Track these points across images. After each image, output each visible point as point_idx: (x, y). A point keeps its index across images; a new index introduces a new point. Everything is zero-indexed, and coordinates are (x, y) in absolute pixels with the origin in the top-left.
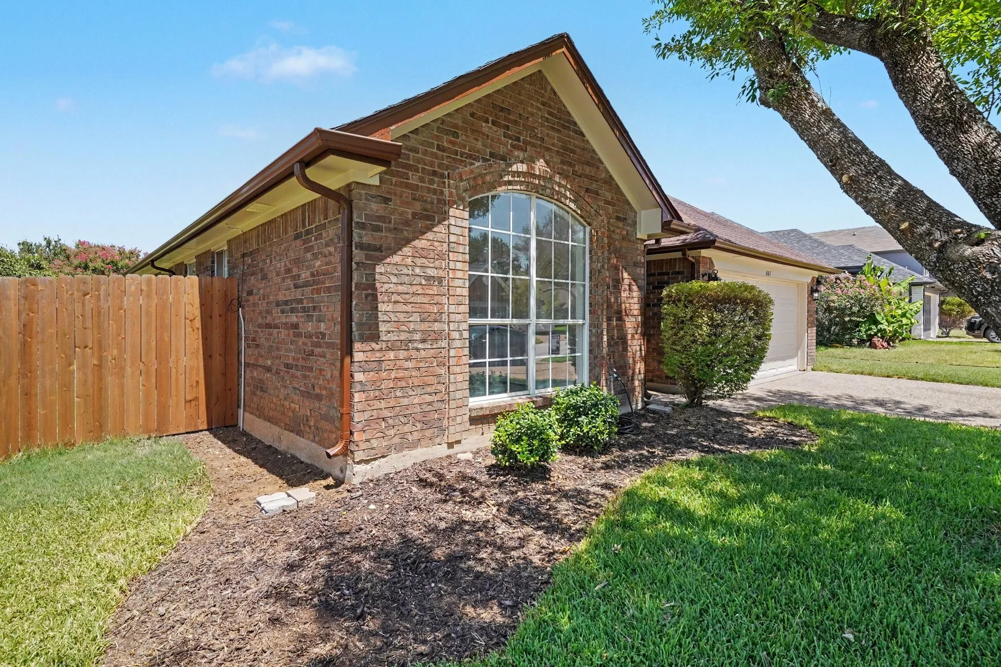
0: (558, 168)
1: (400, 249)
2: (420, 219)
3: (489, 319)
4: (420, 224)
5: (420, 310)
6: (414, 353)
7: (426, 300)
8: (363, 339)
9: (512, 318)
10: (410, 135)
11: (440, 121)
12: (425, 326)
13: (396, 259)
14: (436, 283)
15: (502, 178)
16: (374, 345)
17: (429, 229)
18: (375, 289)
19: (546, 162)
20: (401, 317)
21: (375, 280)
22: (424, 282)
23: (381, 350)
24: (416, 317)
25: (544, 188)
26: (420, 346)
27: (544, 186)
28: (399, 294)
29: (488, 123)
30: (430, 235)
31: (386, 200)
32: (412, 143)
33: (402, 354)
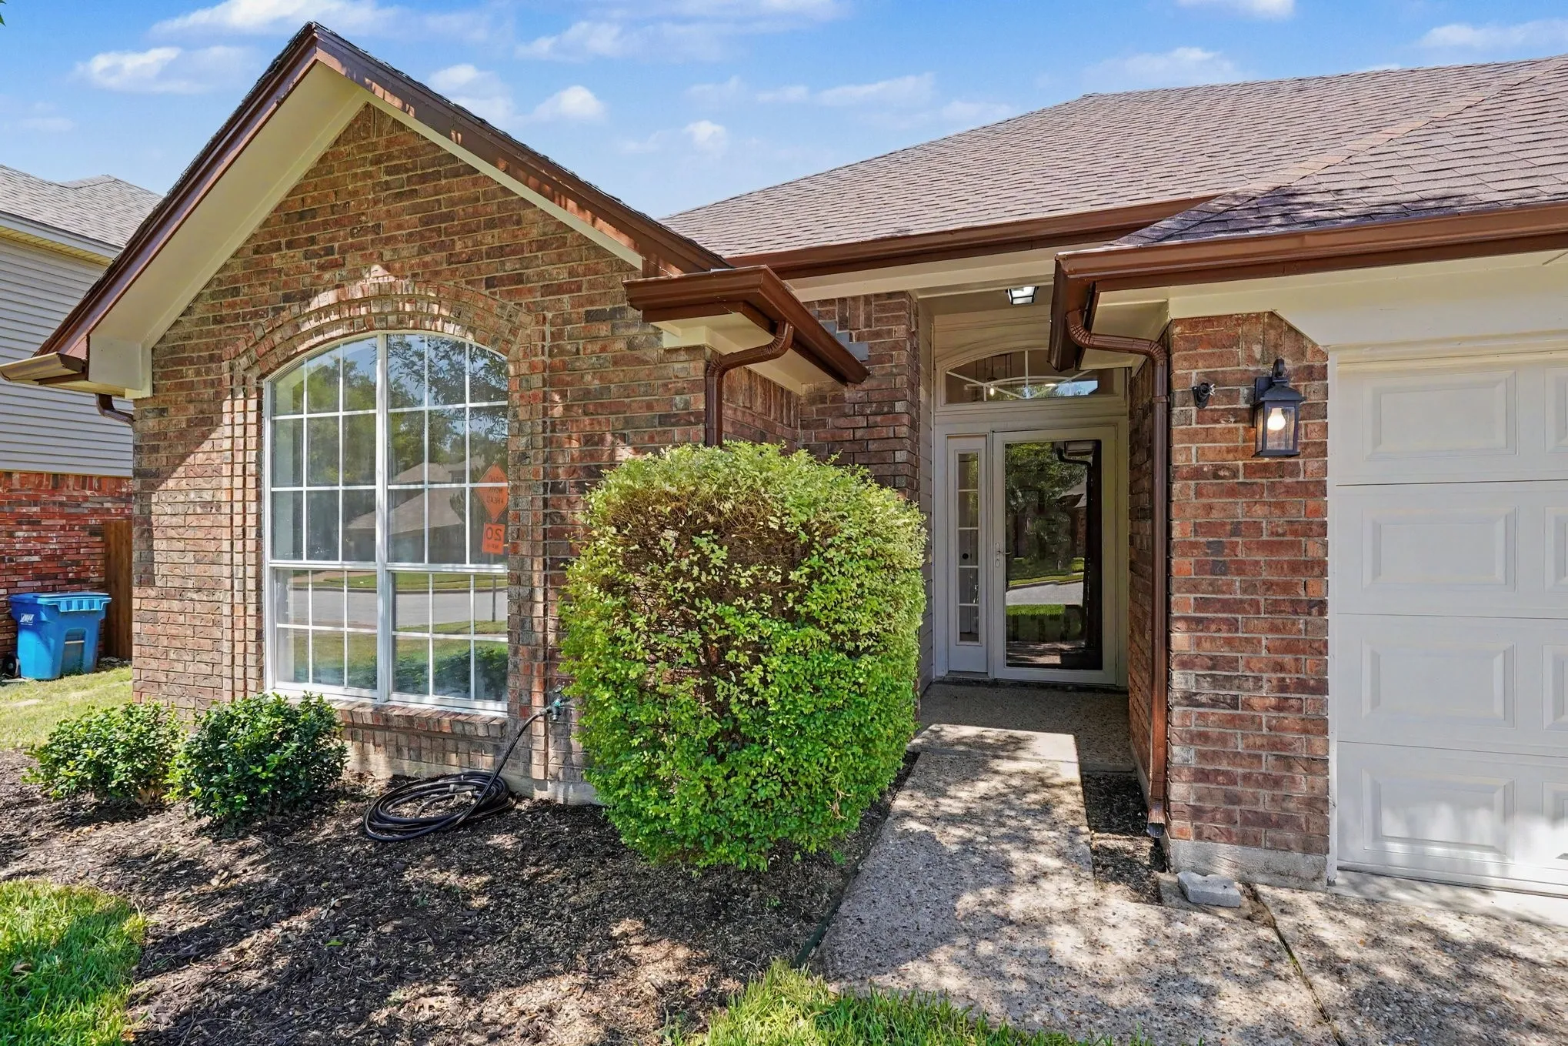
0: (411, 267)
1: (174, 471)
2: (196, 425)
3: (305, 560)
4: (197, 432)
5: (196, 549)
6: (189, 606)
7: (200, 534)
8: (140, 584)
9: (343, 559)
10: (182, 319)
11: (216, 283)
12: (199, 570)
13: (171, 483)
14: (214, 511)
15: (299, 329)
16: (150, 591)
17: (205, 437)
18: (151, 524)
19: (387, 267)
20: (176, 557)
21: (151, 512)
22: (199, 510)
23: (156, 598)
24: (190, 558)
25: (382, 316)
26: (195, 596)
27: (381, 313)
28: (173, 527)
29: (281, 249)
30: (207, 446)
31: (162, 412)
32: (188, 327)
33: (176, 605)
